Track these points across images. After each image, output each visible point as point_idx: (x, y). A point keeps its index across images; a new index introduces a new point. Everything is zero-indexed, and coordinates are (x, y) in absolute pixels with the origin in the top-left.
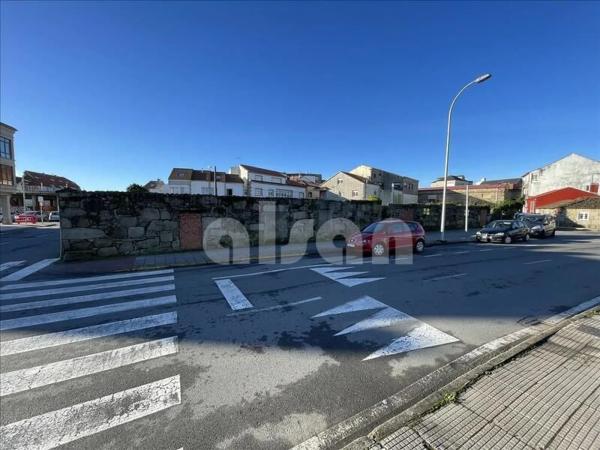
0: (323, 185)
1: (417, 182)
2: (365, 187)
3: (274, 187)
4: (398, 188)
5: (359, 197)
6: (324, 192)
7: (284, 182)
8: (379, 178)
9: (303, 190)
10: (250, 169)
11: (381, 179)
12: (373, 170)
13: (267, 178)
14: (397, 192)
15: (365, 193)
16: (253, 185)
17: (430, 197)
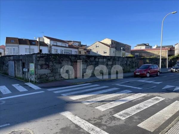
0: (88, 48)
1: (130, 46)
2: (110, 49)
3: (63, 49)
4: (124, 50)
5: (107, 54)
6: (89, 51)
7: (67, 46)
8: (114, 45)
9: (77, 50)
10: (51, 39)
11: (115, 45)
12: (112, 41)
13: (59, 44)
14: (123, 52)
15: (110, 52)
16: (53, 47)
17: (136, 54)
